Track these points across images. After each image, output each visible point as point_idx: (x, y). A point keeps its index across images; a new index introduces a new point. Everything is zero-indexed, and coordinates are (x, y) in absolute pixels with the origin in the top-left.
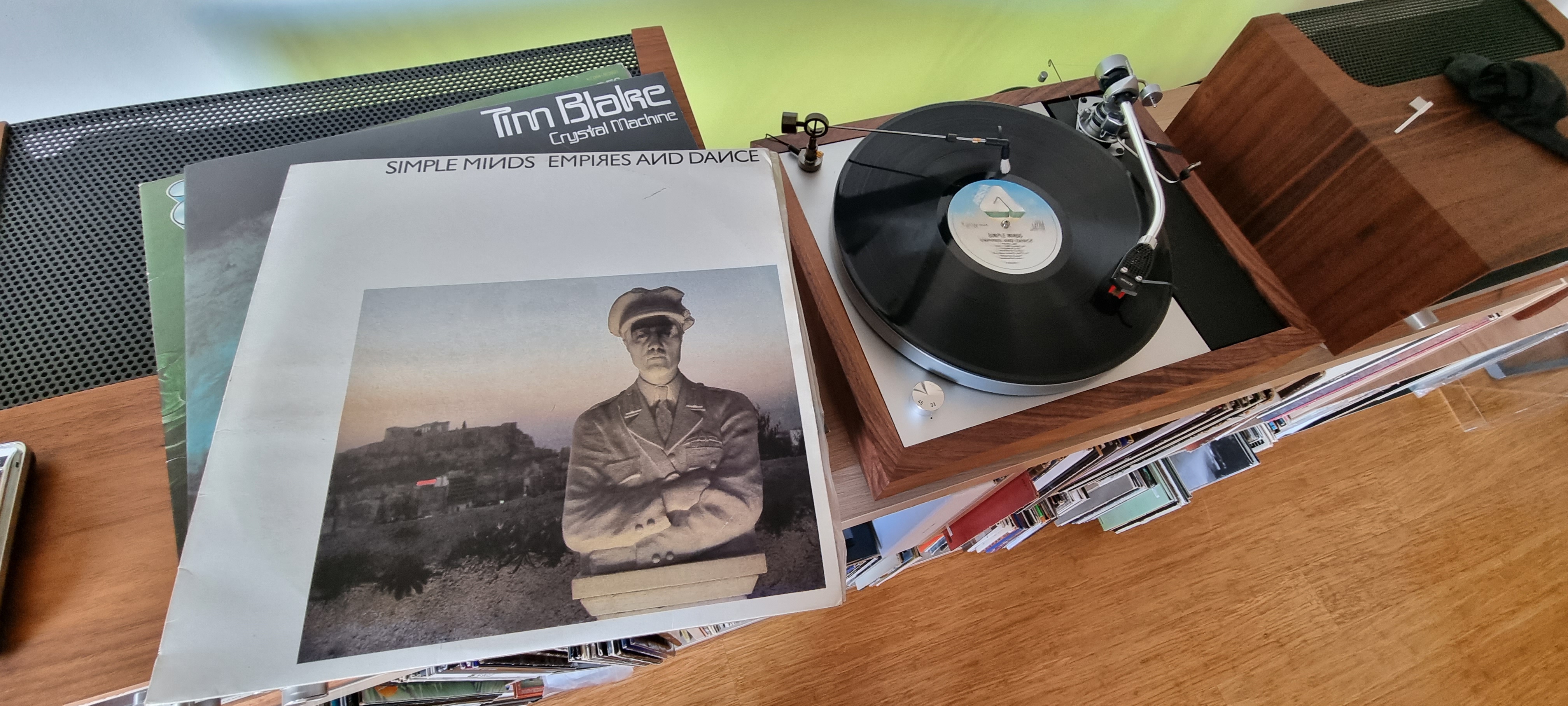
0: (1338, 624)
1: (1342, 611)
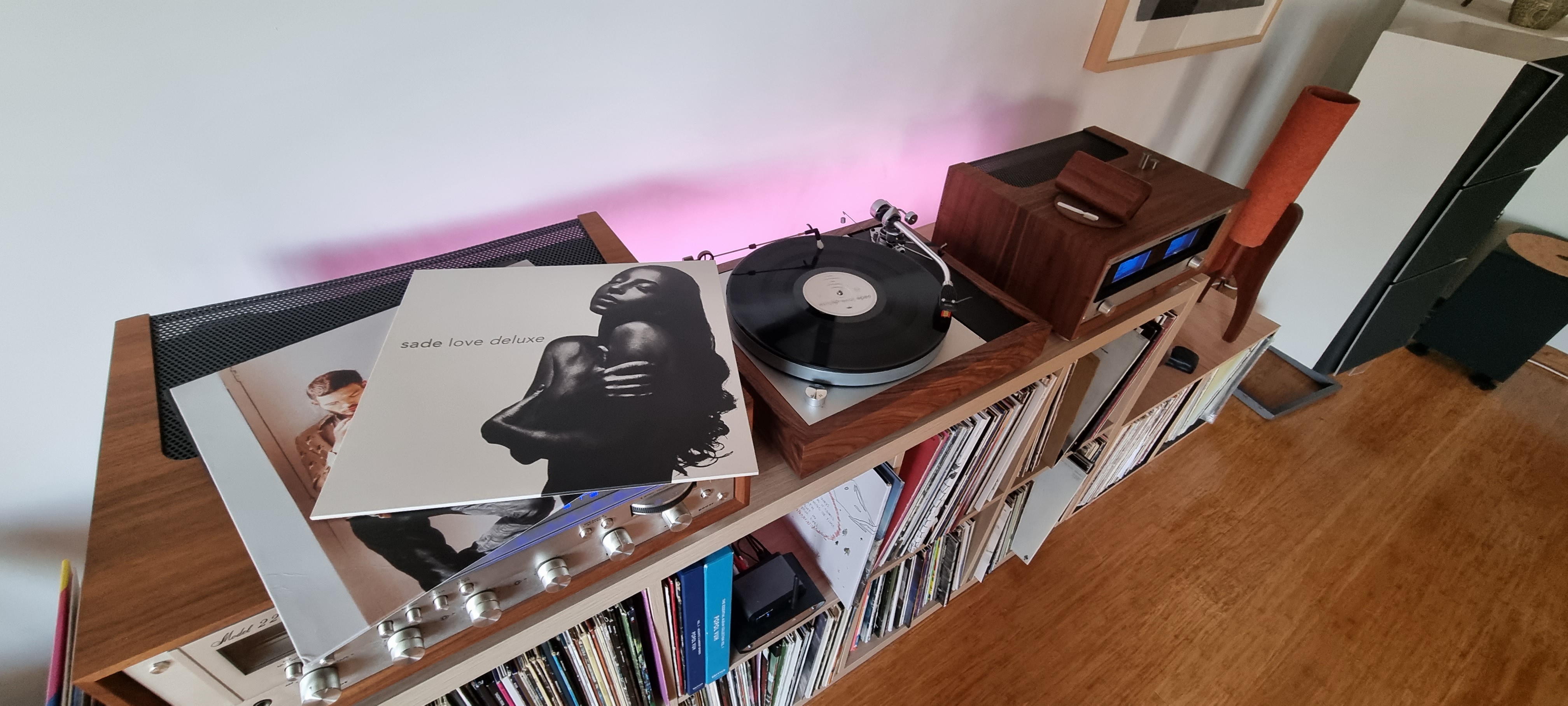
0: (1226, 610)
1: (1224, 600)
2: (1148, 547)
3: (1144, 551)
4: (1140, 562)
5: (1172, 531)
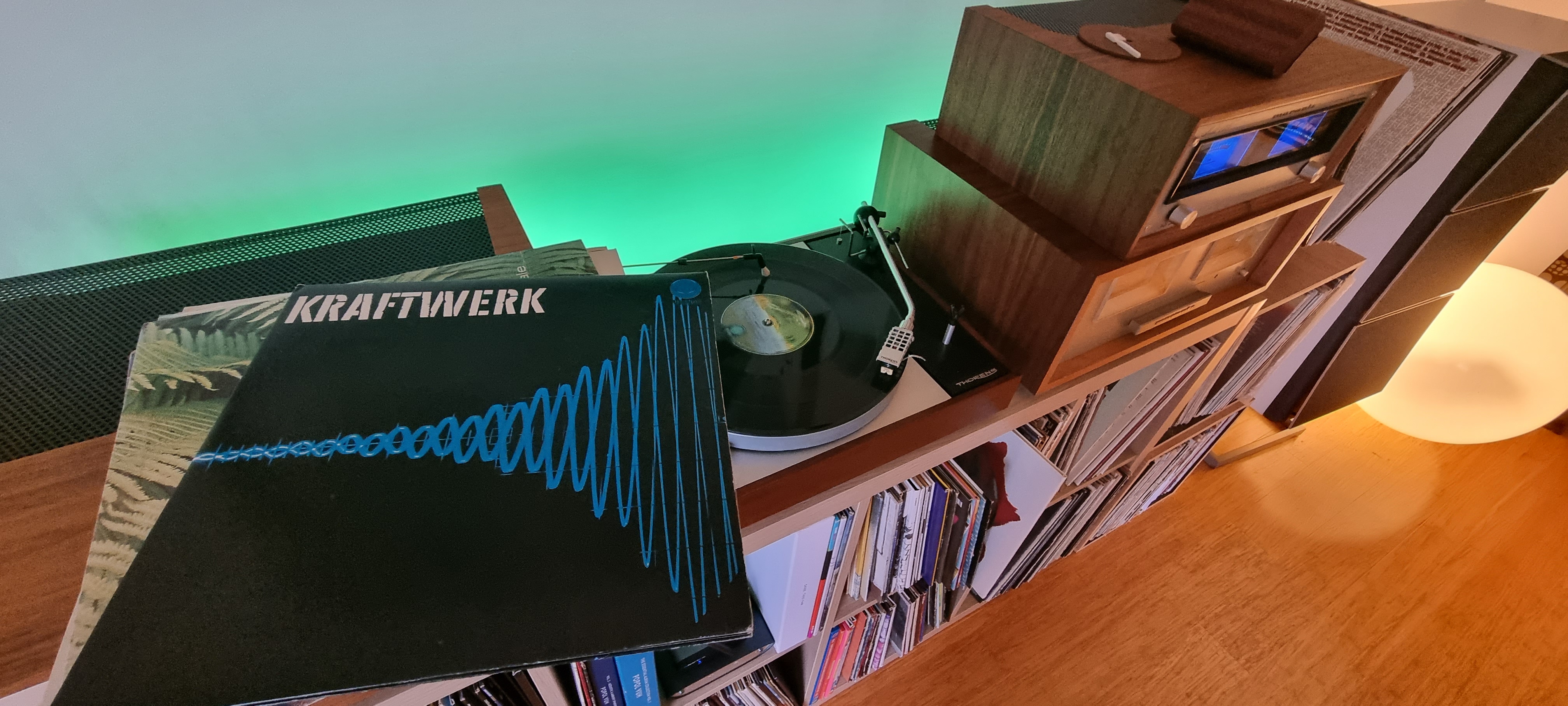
0: (1247, 670)
1: (1246, 656)
3: (1160, 592)
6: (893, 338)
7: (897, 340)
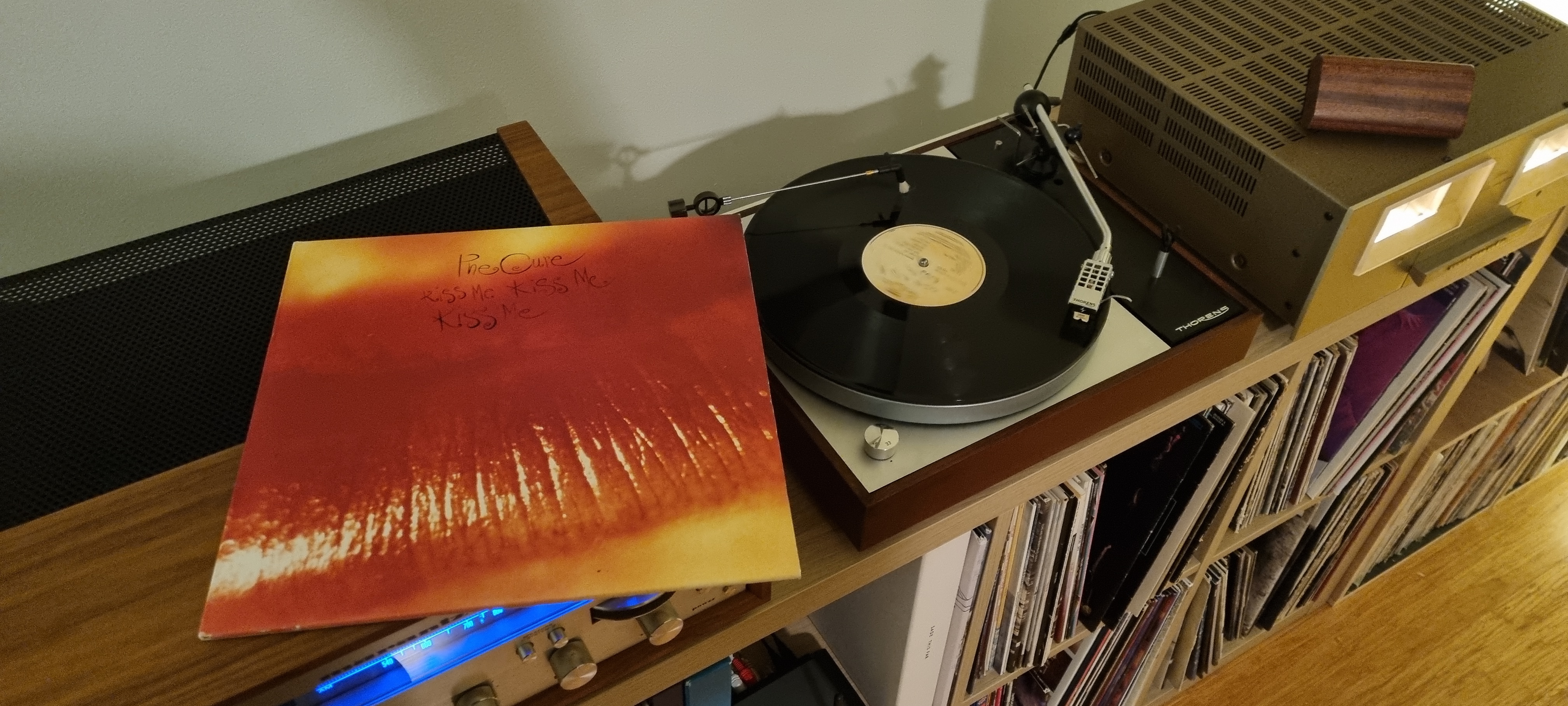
2: (1478, 655)
3: (1468, 661)
4: (1460, 681)
5: (1524, 627)
6: (1087, 275)
7: (1092, 276)
